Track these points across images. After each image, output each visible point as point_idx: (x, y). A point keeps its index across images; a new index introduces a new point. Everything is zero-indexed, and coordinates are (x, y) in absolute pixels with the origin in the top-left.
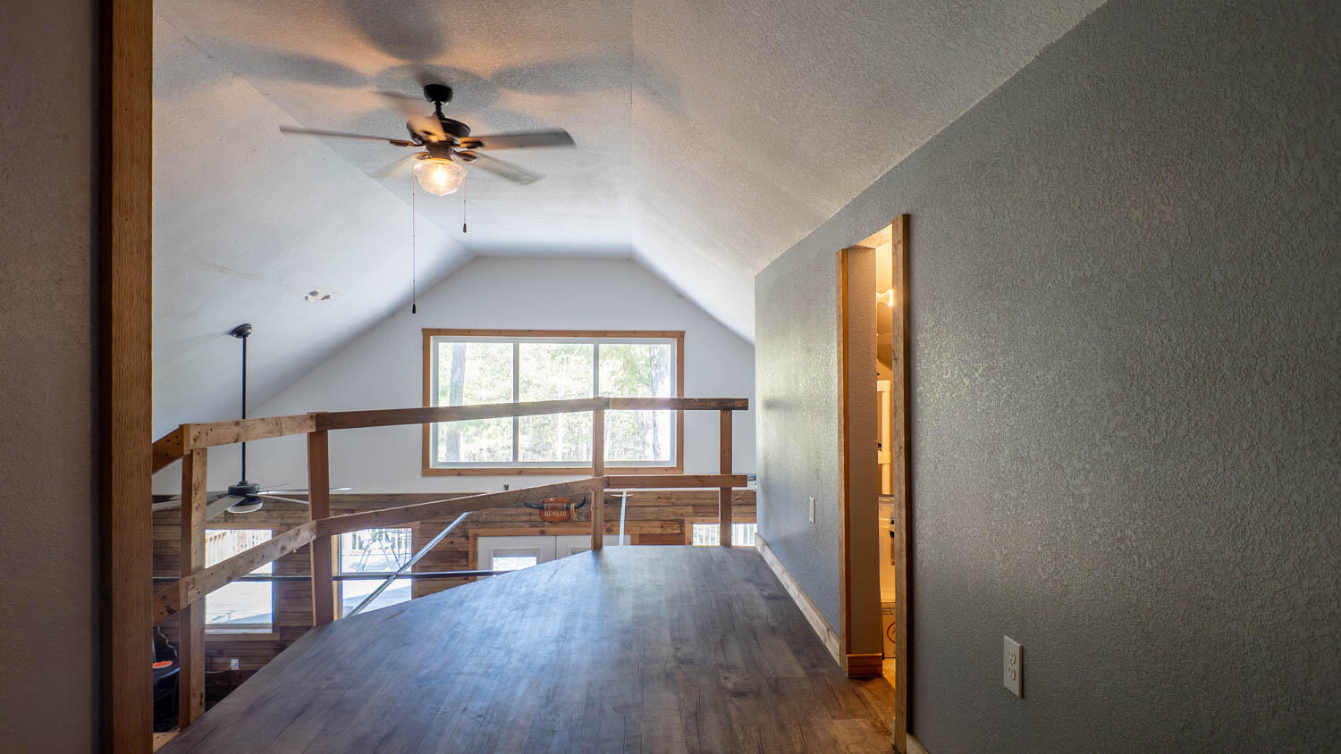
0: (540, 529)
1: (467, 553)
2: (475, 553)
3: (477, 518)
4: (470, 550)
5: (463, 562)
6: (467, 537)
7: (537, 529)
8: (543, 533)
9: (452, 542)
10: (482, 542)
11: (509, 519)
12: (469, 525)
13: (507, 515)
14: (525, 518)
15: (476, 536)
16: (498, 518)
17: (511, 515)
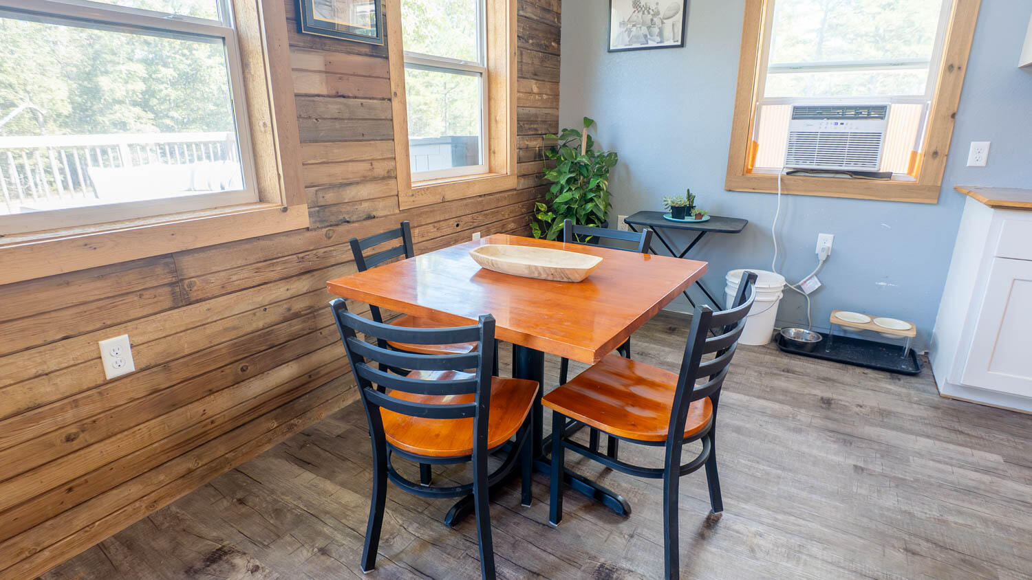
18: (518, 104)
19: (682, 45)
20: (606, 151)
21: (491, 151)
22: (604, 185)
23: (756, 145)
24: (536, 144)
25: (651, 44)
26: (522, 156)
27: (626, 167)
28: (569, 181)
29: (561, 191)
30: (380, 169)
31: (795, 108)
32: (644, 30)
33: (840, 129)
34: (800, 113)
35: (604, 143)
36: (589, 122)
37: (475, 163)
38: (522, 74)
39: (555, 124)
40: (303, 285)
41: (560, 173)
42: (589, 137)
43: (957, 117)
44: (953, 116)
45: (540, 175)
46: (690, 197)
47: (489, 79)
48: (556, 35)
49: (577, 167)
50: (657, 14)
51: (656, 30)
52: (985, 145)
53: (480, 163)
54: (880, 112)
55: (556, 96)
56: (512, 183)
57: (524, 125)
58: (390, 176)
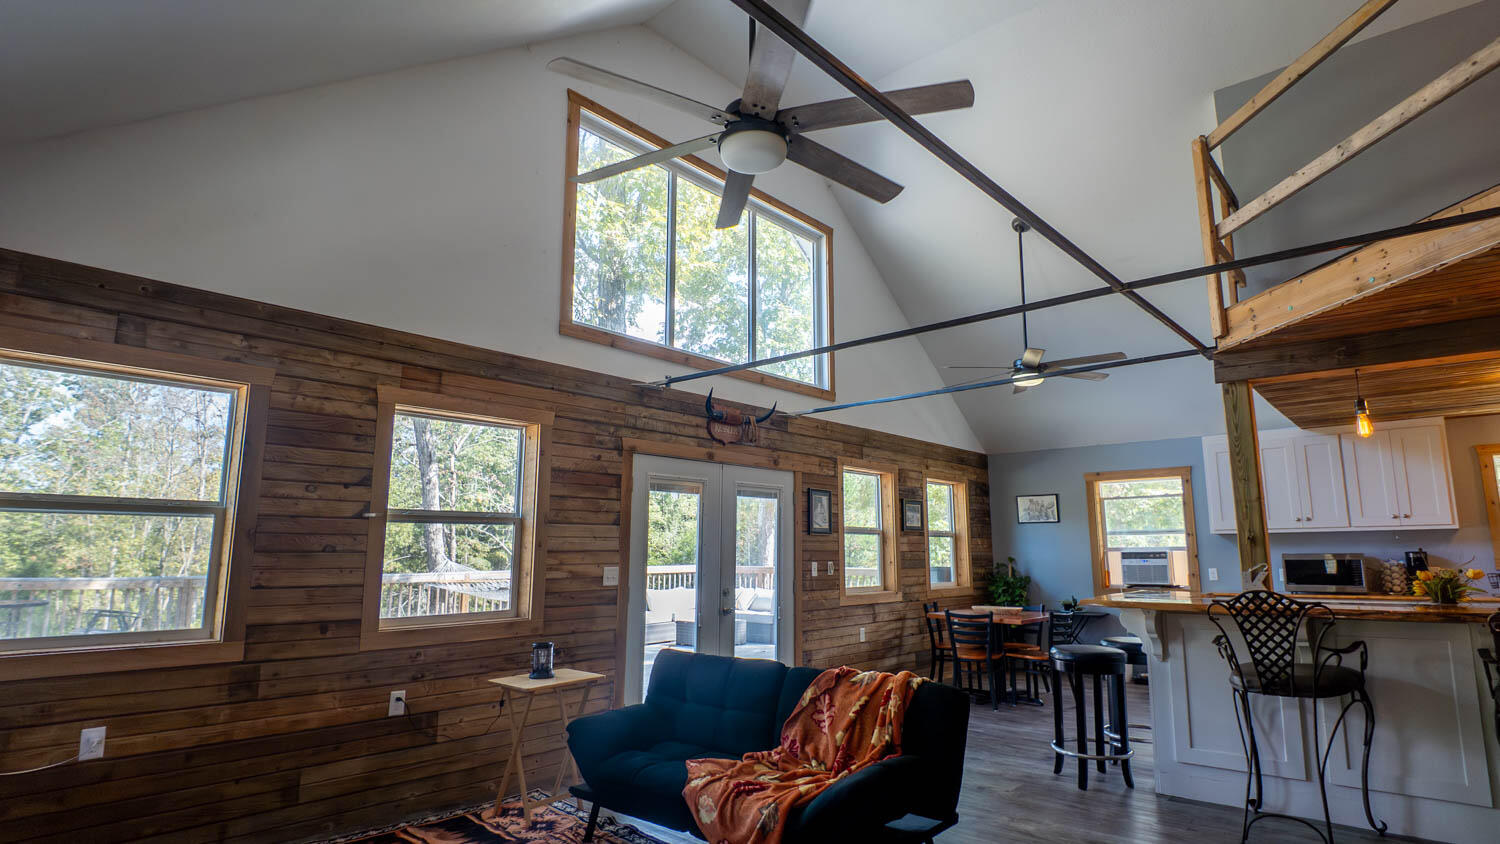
0: (707, 450)
1: (619, 477)
2: (630, 478)
3: (633, 421)
4: (624, 473)
5: (613, 493)
6: (619, 449)
7: (705, 450)
8: (710, 458)
9: (599, 458)
10: (639, 461)
11: (674, 429)
12: (624, 432)
13: (671, 423)
14: (691, 431)
15: (633, 450)
16: (660, 426)
17: (676, 424)
18: (972, 549)
19: (1059, 521)
20: (1023, 574)
21: (958, 575)
22: (1025, 594)
23: (1109, 573)
24: (981, 571)
25: (1042, 520)
26: (975, 577)
27: (1037, 585)
28: (1004, 591)
29: (999, 597)
30: (922, 580)
31: (1123, 554)
32: (1037, 513)
33: (1146, 564)
34: (1125, 556)
35: (1021, 570)
36: (1011, 560)
37: (950, 580)
38: (972, 535)
39: (990, 560)
40: (899, 624)
41: (997, 587)
42: (1013, 568)
43: (1199, 557)
44: (1196, 556)
45: (985, 589)
46: (1074, 600)
47: (956, 538)
48: (987, 513)
49: (1007, 583)
50: (1043, 506)
51: (1044, 514)
52: (1215, 570)
53: (952, 580)
54: (1161, 555)
55: (990, 546)
56: (971, 592)
57: (975, 561)
58: (924, 584)
